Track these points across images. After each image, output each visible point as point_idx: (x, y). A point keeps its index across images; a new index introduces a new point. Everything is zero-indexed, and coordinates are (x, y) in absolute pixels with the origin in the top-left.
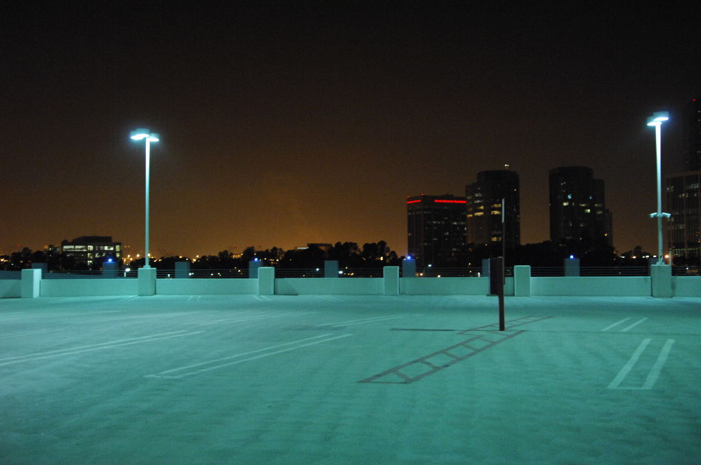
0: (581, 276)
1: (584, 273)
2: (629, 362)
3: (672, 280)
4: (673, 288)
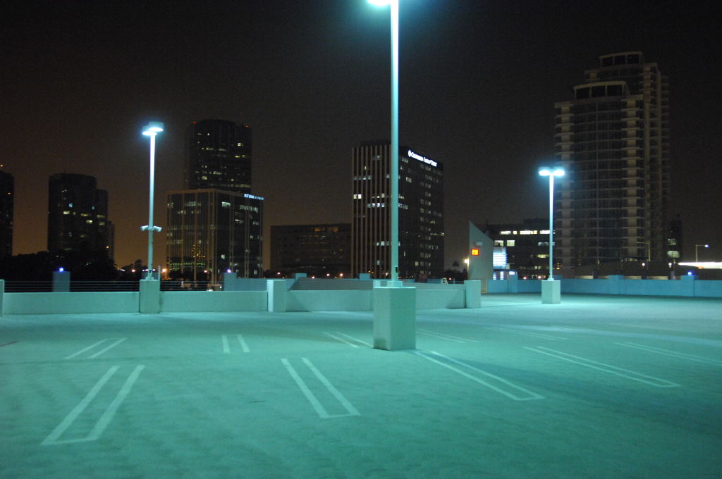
0: (71, 291)
1: (74, 288)
2: (84, 400)
3: (160, 295)
4: (161, 303)
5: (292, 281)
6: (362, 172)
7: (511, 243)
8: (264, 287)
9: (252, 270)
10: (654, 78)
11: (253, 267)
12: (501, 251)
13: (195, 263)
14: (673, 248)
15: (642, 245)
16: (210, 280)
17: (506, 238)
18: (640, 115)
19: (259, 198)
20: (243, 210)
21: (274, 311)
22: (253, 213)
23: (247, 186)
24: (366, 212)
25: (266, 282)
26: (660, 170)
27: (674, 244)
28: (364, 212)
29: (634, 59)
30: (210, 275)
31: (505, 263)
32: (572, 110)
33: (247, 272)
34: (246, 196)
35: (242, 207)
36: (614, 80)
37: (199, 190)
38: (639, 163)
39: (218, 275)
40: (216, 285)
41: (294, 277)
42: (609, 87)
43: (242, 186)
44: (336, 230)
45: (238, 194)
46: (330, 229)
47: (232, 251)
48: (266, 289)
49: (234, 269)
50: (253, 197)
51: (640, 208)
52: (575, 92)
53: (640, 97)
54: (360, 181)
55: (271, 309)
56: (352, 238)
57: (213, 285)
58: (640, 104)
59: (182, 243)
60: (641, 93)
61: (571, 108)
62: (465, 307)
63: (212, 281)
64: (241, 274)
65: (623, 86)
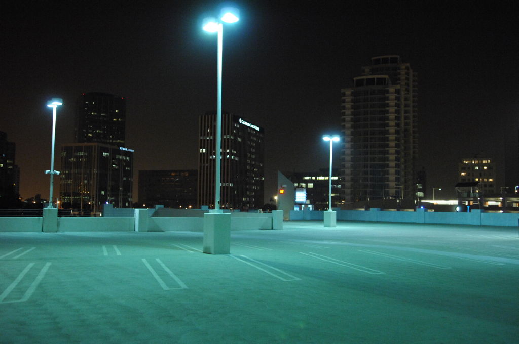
3: (58, 219)
4: (58, 224)
5: (153, 210)
6: (206, 134)
7: (311, 185)
8: (133, 214)
9: (124, 203)
10: (407, 74)
11: (125, 200)
12: (302, 191)
13: (81, 197)
14: (420, 191)
15: (399, 188)
16: (93, 209)
17: (307, 182)
18: (398, 98)
19: (131, 151)
20: (119, 159)
21: (139, 231)
22: (126, 161)
23: (121, 141)
24: (209, 162)
25: (134, 211)
26: (411, 137)
27: (420, 187)
28: (207, 162)
29: (394, 60)
30: (93, 206)
31: (305, 199)
32: (353, 94)
33: (120, 204)
34: (121, 148)
35: (118, 157)
36: (380, 74)
37: (86, 144)
38: (397, 132)
39: (99, 206)
40: (97, 213)
41: (154, 208)
42: (377, 79)
43: (118, 141)
44: (187, 174)
45: (115, 147)
46: (182, 174)
47: (110, 189)
48: (134, 216)
49: (111, 202)
50: (126, 149)
51: (397, 162)
52: (355, 82)
53: (398, 87)
54: (204, 140)
55: (137, 229)
56: (199, 181)
57: (94, 213)
58: (398, 91)
59: (72, 182)
60: (399, 84)
61: (352, 93)
62: (272, 229)
63: (94, 210)
64: (116, 206)
65: (387, 79)
